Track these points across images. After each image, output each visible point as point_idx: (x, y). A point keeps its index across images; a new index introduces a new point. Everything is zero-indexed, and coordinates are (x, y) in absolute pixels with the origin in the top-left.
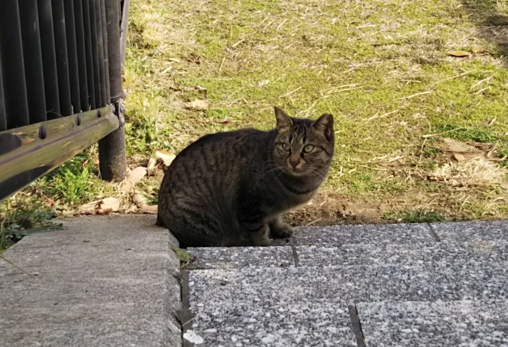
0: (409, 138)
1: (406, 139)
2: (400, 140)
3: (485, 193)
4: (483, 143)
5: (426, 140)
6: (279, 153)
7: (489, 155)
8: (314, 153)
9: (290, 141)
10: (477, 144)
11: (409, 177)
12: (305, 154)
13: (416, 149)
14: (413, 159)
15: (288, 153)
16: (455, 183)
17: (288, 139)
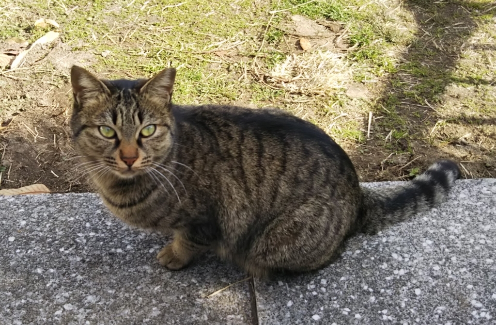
0: (255, 14)
1: (252, 15)
2: (246, 16)
3: (326, 107)
4: (335, 22)
5: (273, 16)
6: (94, 144)
7: (339, 40)
8: (157, 137)
9: (115, 120)
10: (328, 23)
11: (245, 74)
12: (144, 140)
13: (260, 29)
14: (254, 45)
15: (113, 141)
16: (293, 87)
17: (110, 119)
